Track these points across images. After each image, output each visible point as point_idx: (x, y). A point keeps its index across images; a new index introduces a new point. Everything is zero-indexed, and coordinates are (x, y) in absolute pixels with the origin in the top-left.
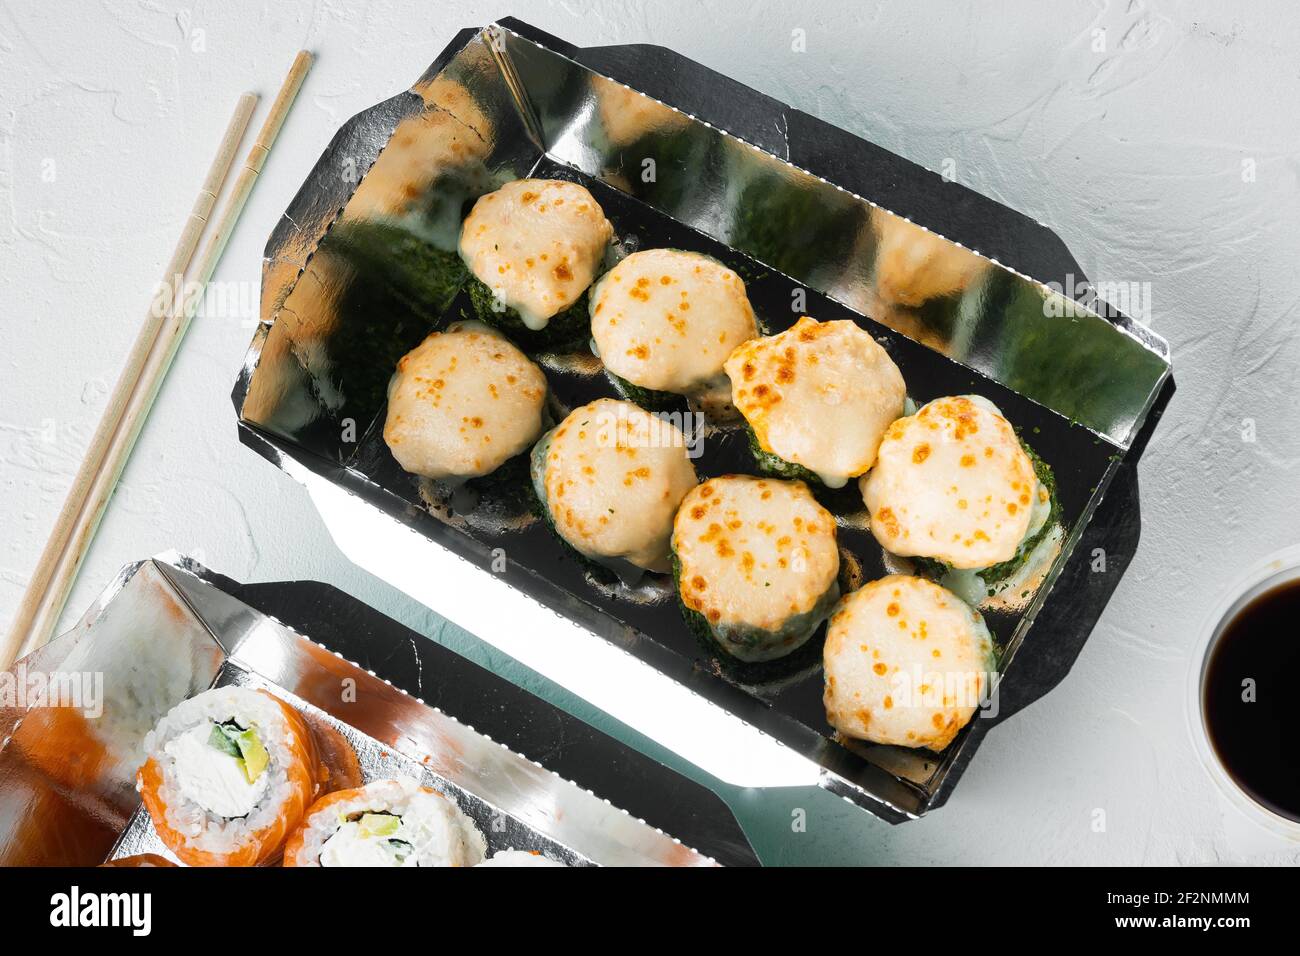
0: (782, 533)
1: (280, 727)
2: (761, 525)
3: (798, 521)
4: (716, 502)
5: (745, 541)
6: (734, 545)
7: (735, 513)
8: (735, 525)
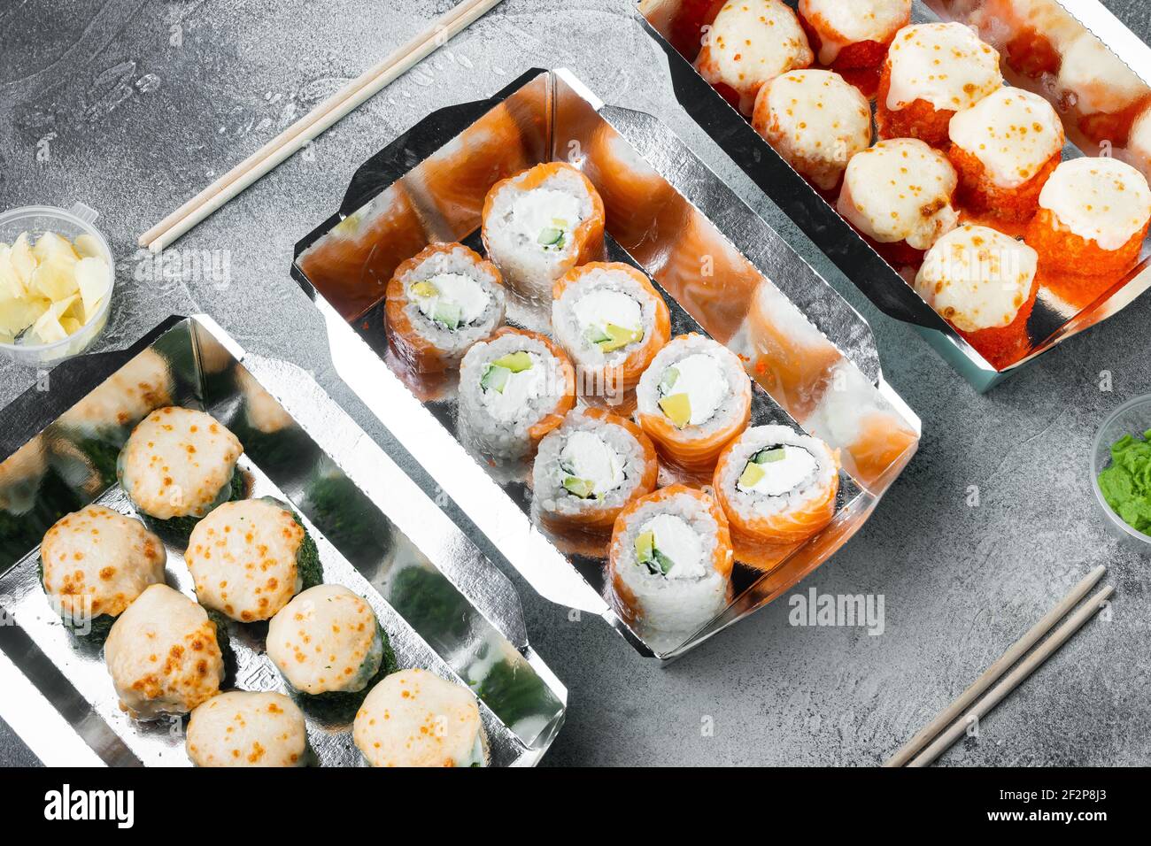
0: (220, 549)
1: (620, 556)
2: (233, 560)
3: (207, 556)
4: (258, 591)
5: (247, 552)
6: (256, 552)
7: (248, 576)
8: (250, 566)
